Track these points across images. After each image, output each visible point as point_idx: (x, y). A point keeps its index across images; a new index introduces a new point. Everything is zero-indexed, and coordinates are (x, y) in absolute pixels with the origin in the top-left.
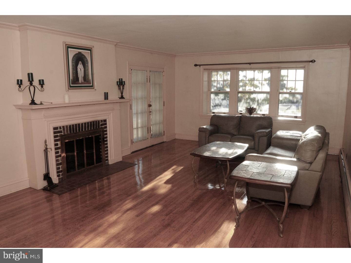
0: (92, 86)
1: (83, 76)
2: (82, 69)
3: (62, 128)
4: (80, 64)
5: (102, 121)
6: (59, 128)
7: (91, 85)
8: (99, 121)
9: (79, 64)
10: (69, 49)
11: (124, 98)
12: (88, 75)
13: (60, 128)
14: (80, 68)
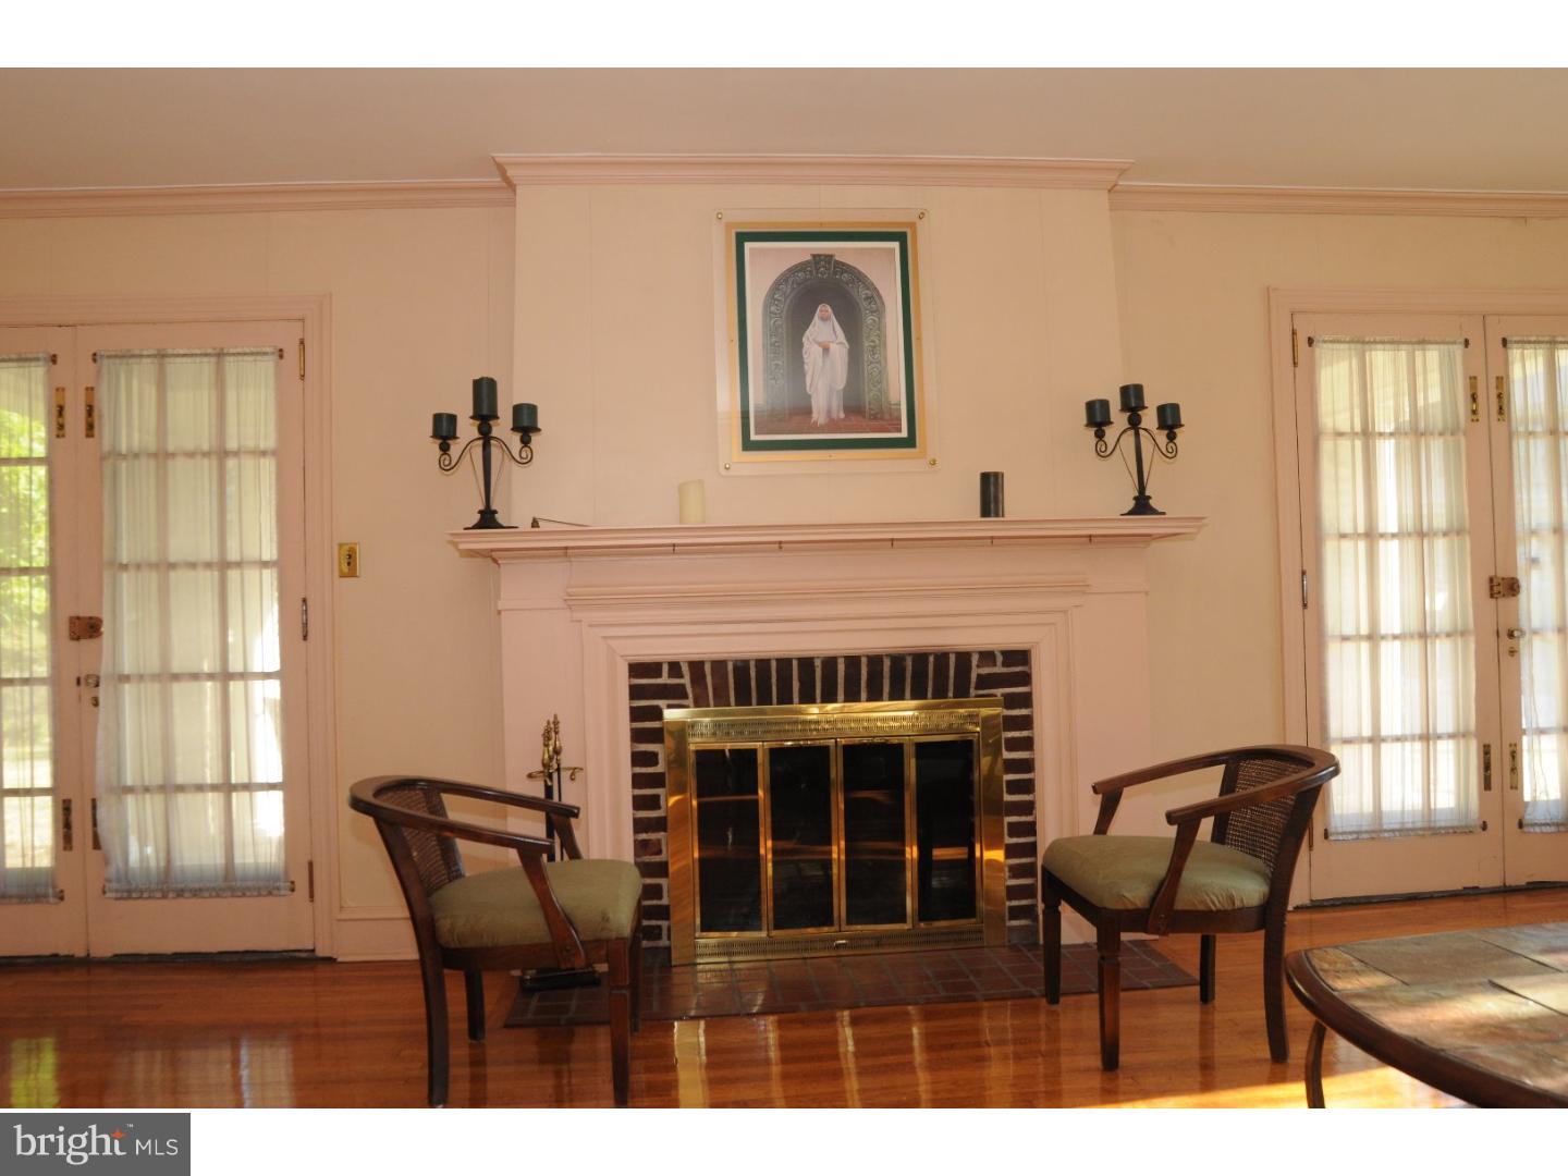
0: (910, 442)
1: (841, 382)
2: (834, 347)
3: (685, 669)
4: (824, 319)
5: (987, 657)
6: (665, 668)
7: (904, 434)
8: (964, 658)
9: (816, 318)
10: (748, 246)
12: (880, 379)
13: (675, 668)
14: (819, 344)
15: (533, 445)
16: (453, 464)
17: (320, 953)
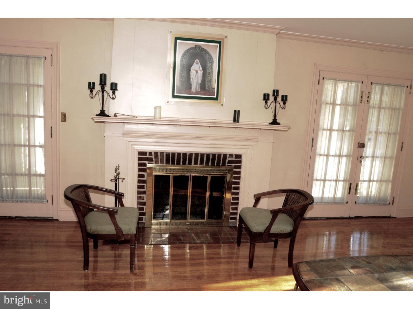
0: (216, 99)
1: (200, 82)
2: (199, 72)
3: (153, 154)
4: (197, 64)
5: (231, 156)
6: (148, 154)
7: (215, 97)
8: (225, 156)
9: (195, 63)
10: (178, 41)
11: (279, 124)
12: (211, 81)
13: (150, 153)
14: (195, 70)
15: (116, 94)
16: (94, 96)
17: (54, 218)
